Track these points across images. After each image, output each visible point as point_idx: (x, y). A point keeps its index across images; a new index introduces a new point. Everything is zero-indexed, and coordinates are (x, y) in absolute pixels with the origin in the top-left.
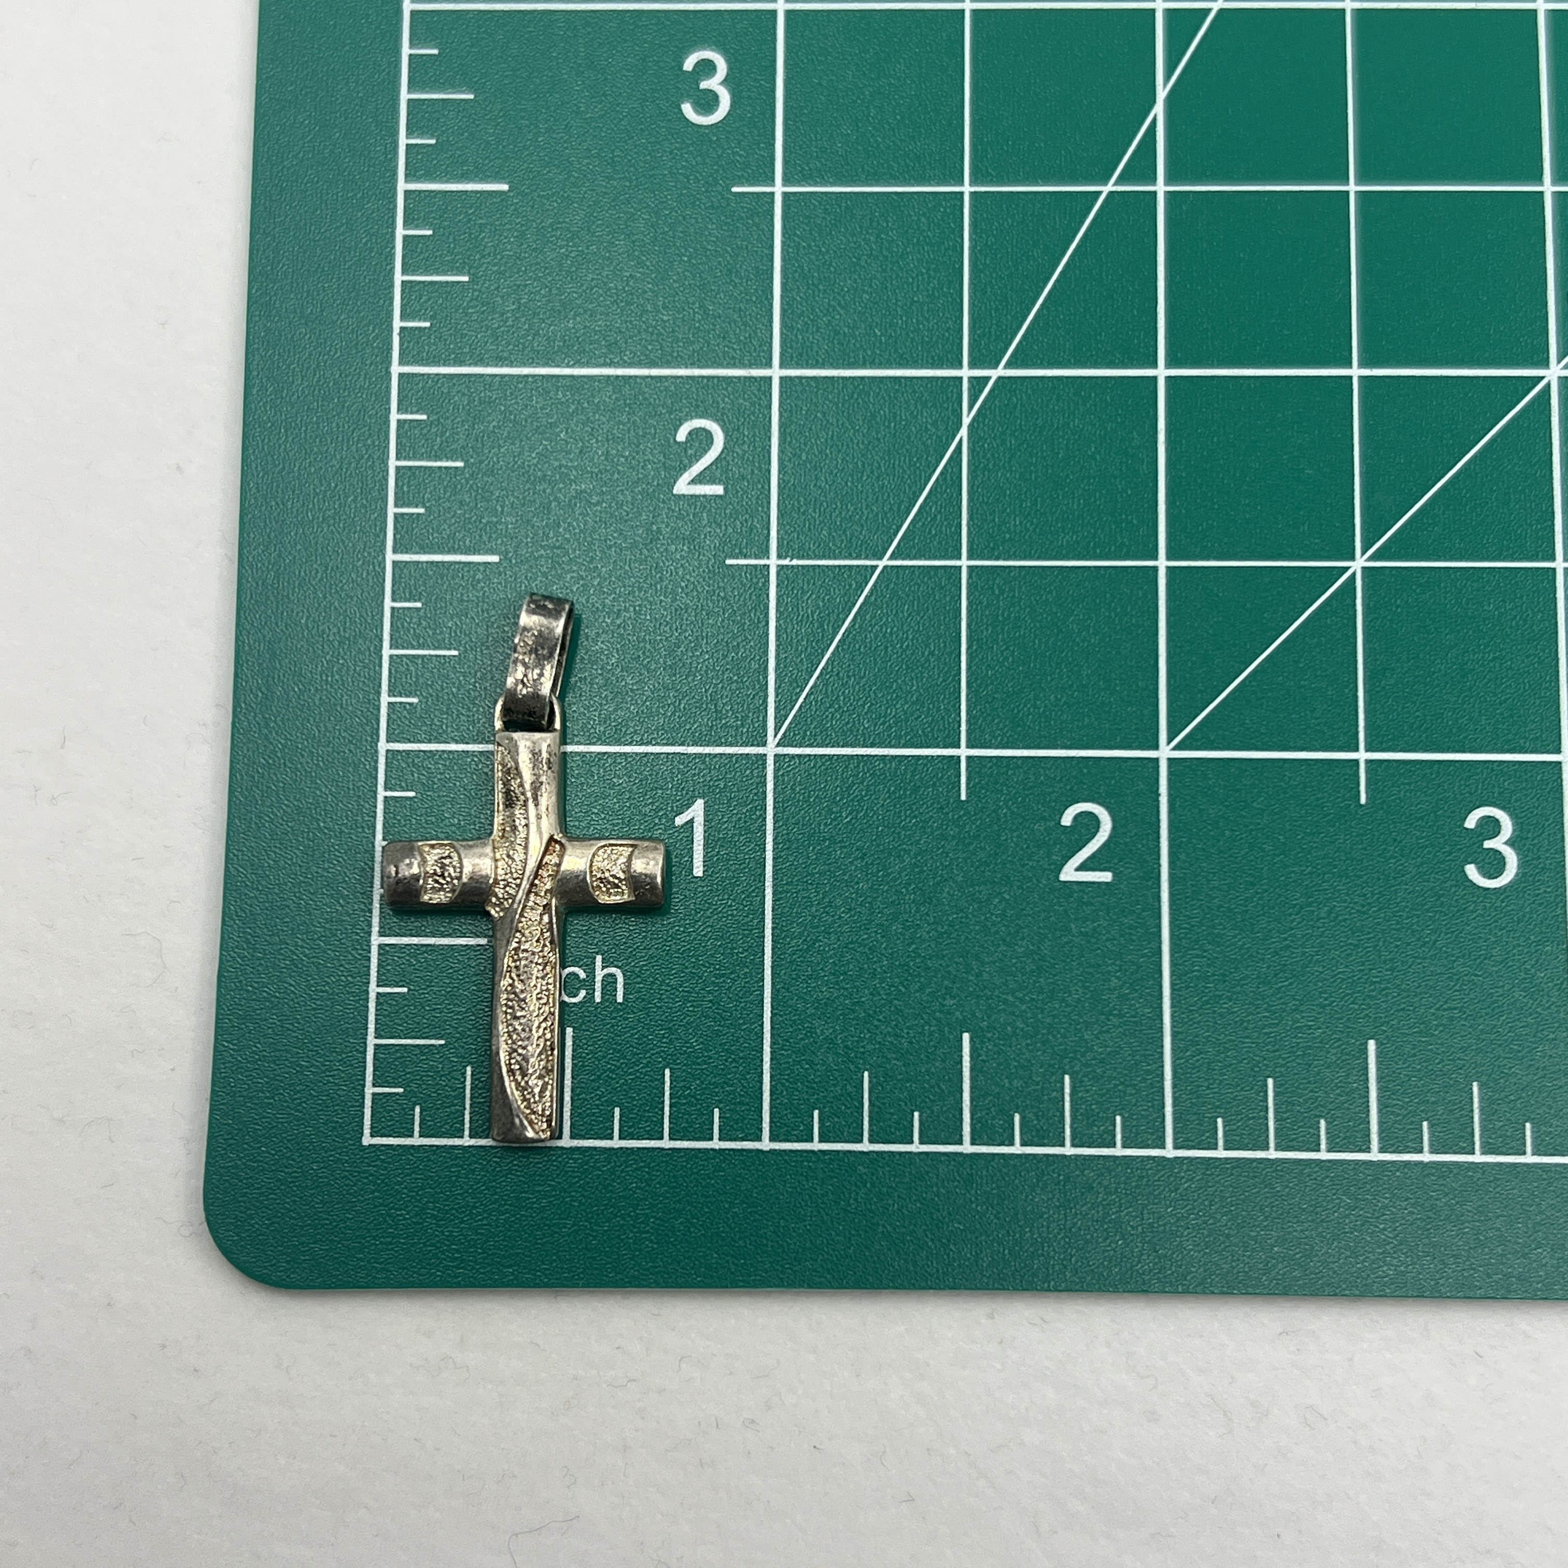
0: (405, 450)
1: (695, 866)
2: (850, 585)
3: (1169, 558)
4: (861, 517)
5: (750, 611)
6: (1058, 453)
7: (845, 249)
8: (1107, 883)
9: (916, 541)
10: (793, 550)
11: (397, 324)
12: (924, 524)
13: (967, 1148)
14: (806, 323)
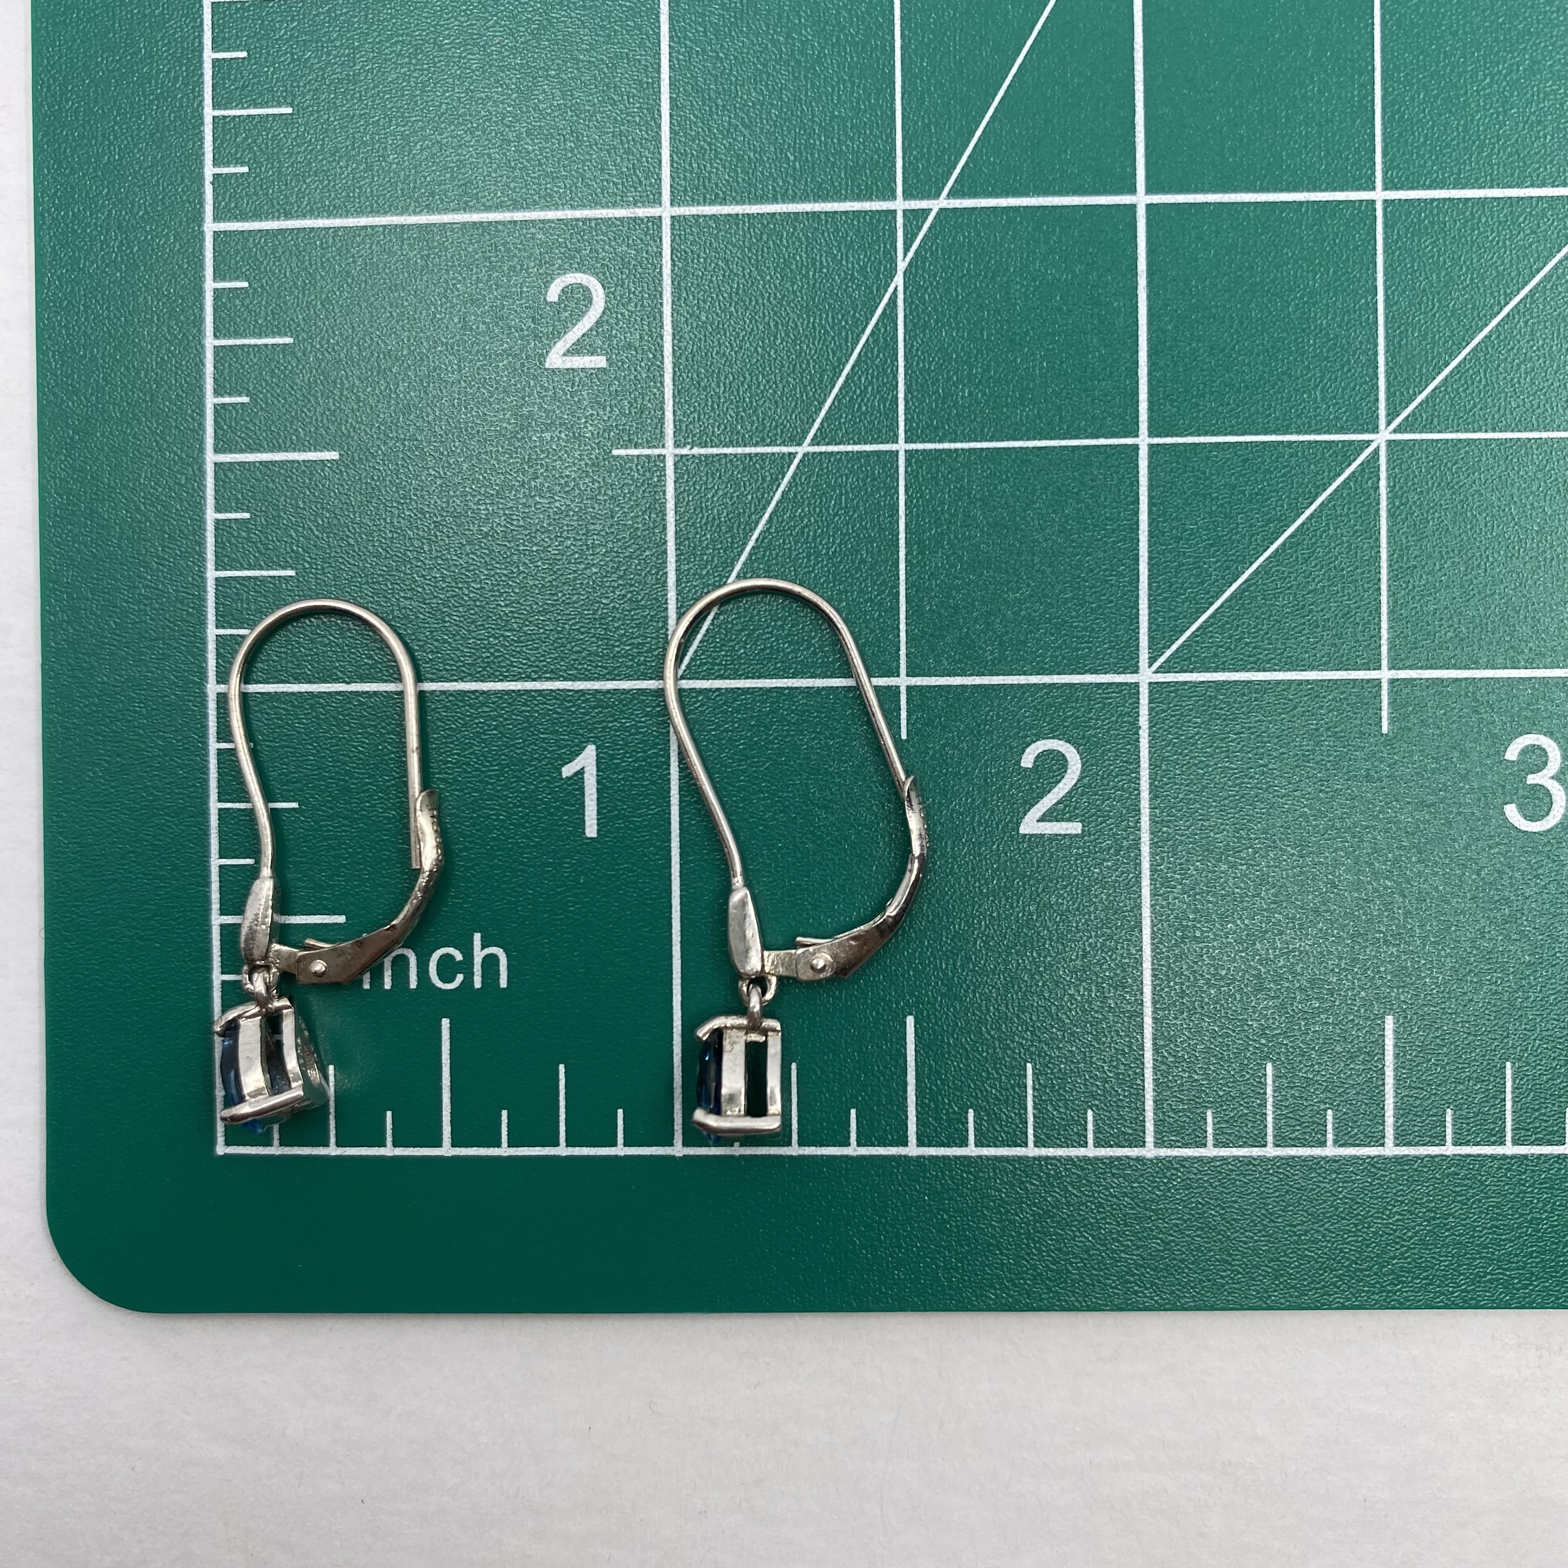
0: (225, 327)
1: (588, 824)
2: (764, 479)
3: (1151, 435)
4: (775, 392)
5: (644, 513)
6: (1016, 304)
7: (747, 53)
8: (1076, 835)
9: (843, 420)
10: (694, 436)
11: (209, 171)
12: (851, 398)
13: (912, 1150)
14: (702, 148)
